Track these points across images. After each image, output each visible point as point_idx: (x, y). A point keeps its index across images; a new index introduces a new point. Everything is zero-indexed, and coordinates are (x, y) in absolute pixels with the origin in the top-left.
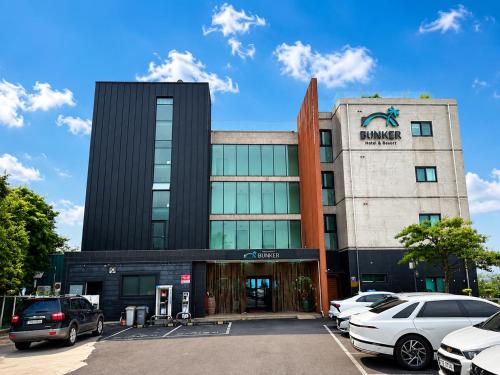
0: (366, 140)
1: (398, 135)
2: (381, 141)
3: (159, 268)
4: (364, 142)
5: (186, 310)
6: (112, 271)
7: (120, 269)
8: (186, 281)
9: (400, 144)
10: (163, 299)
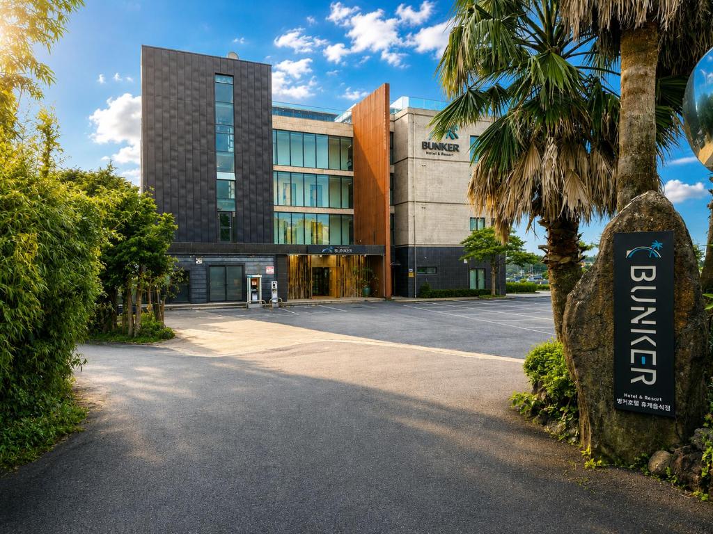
0: (428, 150)
1: (456, 148)
2: (441, 152)
3: (244, 260)
4: (425, 151)
5: (275, 295)
6: (199, 261)
7: (207, 260)
8: (270, 270)
9: (456, 156)
10: (253, 287)
